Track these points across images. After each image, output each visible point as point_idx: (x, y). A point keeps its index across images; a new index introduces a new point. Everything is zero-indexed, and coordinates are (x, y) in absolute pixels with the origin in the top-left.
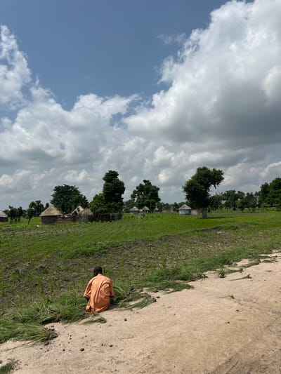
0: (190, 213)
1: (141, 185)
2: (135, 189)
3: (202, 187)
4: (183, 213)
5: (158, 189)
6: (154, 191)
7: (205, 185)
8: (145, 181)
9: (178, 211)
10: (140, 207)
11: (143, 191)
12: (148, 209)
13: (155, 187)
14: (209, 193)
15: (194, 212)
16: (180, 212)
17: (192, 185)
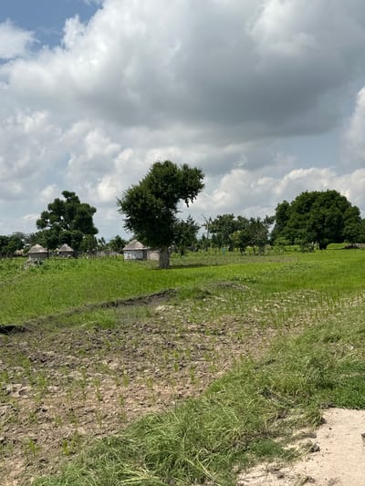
0: (145, 257)
1: (57, 201)
2: (46, 209)
3: (160, 201)
4: (132, 256)
5: (94, 210)
6: (83, 213)
7: (165, 198)
8: (66, 194)
9: (122, 253)
10: (52, 244)
11: (63, 214)
12: (70, 249)
13: (88, 206)
14: (177, 216)
15: (154, 256)
16: (126, 256)
17: (137, 199)
